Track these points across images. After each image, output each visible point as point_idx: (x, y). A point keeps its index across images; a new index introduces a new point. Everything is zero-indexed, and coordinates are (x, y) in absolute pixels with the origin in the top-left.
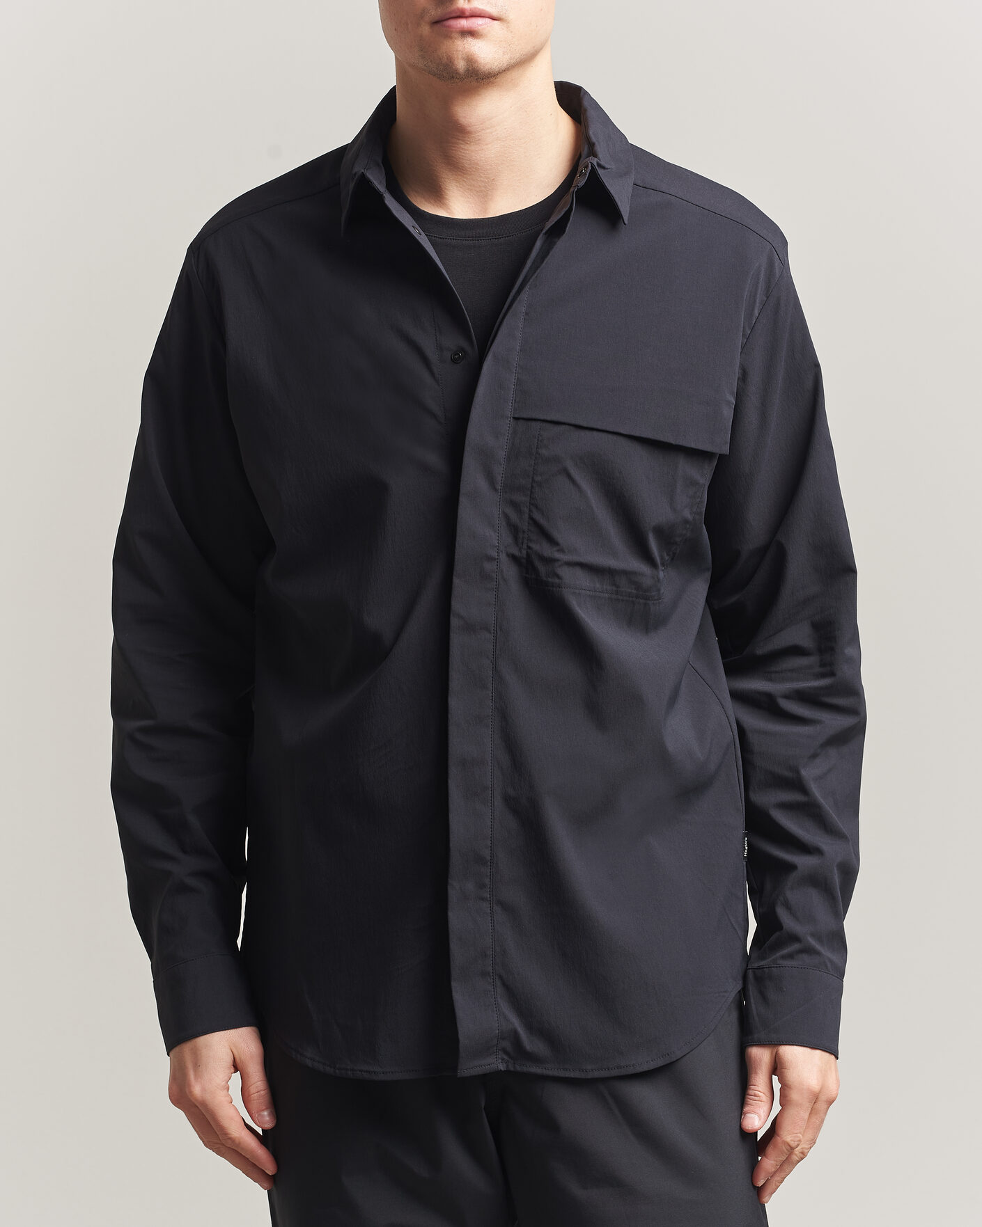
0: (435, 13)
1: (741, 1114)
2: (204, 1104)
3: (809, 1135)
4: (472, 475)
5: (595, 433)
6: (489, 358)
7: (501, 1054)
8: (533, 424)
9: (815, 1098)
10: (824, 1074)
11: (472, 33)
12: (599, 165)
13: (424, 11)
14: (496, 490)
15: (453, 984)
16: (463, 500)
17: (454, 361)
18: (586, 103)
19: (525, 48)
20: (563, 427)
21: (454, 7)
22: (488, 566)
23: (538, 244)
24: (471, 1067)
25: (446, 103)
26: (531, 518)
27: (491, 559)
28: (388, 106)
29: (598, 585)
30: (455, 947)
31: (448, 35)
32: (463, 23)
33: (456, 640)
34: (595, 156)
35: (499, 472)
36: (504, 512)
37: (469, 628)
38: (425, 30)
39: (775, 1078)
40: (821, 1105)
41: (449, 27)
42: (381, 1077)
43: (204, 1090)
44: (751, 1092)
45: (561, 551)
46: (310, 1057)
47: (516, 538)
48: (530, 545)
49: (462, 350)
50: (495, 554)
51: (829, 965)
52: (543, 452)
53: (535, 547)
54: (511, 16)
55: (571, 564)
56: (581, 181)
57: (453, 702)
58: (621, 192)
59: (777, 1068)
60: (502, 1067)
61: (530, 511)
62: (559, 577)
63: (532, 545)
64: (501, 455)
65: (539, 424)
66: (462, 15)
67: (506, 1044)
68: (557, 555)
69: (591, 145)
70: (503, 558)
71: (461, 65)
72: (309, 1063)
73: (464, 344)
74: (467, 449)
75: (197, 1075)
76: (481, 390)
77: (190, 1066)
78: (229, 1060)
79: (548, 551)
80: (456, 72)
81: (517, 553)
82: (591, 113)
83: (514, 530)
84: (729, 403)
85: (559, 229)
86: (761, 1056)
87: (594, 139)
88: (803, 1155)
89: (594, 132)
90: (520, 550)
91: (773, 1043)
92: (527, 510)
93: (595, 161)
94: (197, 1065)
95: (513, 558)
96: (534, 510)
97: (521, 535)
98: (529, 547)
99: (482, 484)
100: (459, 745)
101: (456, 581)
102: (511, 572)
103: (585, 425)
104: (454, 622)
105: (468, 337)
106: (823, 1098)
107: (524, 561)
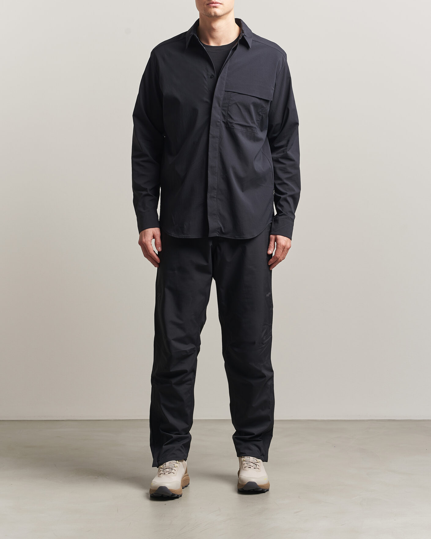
0: (207, 2)
1: (267, 250)
2: (145, 244)
3: (282, 256)
4: (215, 104)
5: (243, 95)
6: (220, 77)
7: (218, 233)
8: (229, 92)
9: (284, 248)
10: (286, 242)
11: (215, 7)
12: (244, 35)
13: (205, 2)
14: (220, 107)
15: (208, 216)
16: (213, 108)
17: (211, 78)
18: (242, 22)
19: (228, 10)
20: (236, 93)
21: (211, 1)
22: (218, 123)
23: (231, 52)
24: (211, 235)
25: (210, 23)
26: (228, 113)
27: (219, 122)
28: (198, 22)
29: (243, 129)
30: (209, 208)
31: (210, 7)
32: (214, 5)
33: (211, 140)
34: (243, 33)
35: (221, 103)
36: (222, 112)
37: (214, 137)
38: (205, 6)
39: (275, 242)
40: (286, 250)
41: (210, 6)
42: (191, 238)
43: (145, 241)
44: (270, 245)
45: (234, 121)
46: (173, 235)
47: (224, 118)
48: (227, 119)
49: (213, 75)
50: (220, 121)
51: (290, 218)
52: (231, 99)
53: (229, 120)
54: (224, 3)
55: (236, 124)
56: (240, 38)
57: (209, 153)
58: (250, 42)
59: (276, 240)
60: (218, 236)
61: (228, 112)
62: (233, 127)
63: (228, 119)
64: (222, 99)
65: (230, 92)
66: (213, 3)
67: (219, 230)
68: (233, 122)
69: (243, 31)
70: (221, 122)
71: (213, 14)
72: (173, 236)
73: (213, 74)
74: (214, 97)
75: (145, 238)
76: (218, 84)
77: (143, 236)
78: (152, 235)
79: (231, 121)
80: (212, 15)
81: (224, 121)
82: (243, 24)
83: (224, 116)
84: (273, 89)
85: (235, 49)
86: (272, 237)
87: (243, 30)
88: (281, 261)
89: (243, 28)
90: (225, 120)
91: (276, 235)
92: (227, 111)
93: (243, 34)
94: (145, 236)
95: (223, 122)
96: (228, 111)
97: (225, 117)
98: (227, 120)
99: (217, 105)
100: (210, 163)
101: (211, 126)
102: (223, 125)
103: (241, 93)
104: (210, 136)
105: (214, 72)
106: (286, 248)
107: (226, 123)
